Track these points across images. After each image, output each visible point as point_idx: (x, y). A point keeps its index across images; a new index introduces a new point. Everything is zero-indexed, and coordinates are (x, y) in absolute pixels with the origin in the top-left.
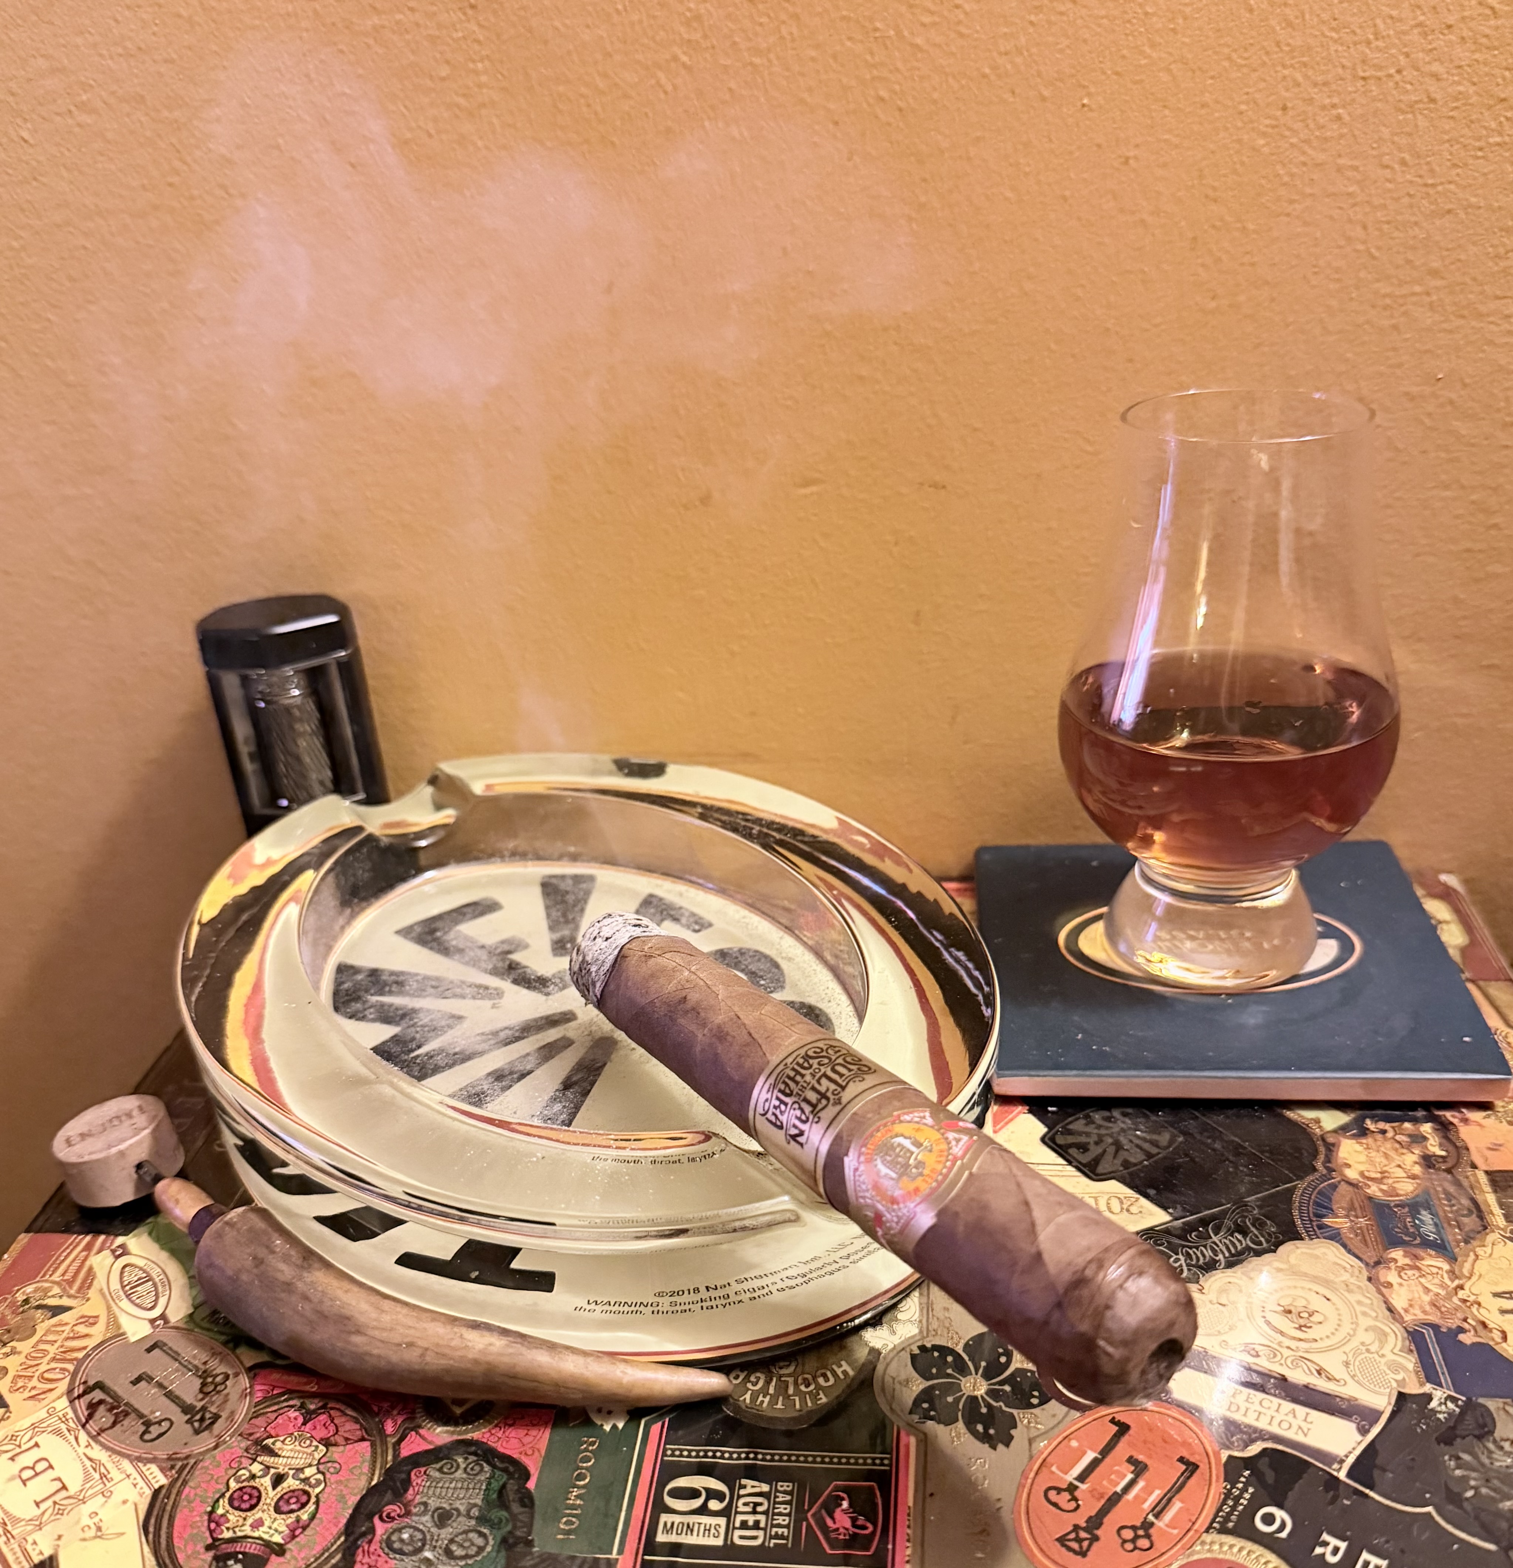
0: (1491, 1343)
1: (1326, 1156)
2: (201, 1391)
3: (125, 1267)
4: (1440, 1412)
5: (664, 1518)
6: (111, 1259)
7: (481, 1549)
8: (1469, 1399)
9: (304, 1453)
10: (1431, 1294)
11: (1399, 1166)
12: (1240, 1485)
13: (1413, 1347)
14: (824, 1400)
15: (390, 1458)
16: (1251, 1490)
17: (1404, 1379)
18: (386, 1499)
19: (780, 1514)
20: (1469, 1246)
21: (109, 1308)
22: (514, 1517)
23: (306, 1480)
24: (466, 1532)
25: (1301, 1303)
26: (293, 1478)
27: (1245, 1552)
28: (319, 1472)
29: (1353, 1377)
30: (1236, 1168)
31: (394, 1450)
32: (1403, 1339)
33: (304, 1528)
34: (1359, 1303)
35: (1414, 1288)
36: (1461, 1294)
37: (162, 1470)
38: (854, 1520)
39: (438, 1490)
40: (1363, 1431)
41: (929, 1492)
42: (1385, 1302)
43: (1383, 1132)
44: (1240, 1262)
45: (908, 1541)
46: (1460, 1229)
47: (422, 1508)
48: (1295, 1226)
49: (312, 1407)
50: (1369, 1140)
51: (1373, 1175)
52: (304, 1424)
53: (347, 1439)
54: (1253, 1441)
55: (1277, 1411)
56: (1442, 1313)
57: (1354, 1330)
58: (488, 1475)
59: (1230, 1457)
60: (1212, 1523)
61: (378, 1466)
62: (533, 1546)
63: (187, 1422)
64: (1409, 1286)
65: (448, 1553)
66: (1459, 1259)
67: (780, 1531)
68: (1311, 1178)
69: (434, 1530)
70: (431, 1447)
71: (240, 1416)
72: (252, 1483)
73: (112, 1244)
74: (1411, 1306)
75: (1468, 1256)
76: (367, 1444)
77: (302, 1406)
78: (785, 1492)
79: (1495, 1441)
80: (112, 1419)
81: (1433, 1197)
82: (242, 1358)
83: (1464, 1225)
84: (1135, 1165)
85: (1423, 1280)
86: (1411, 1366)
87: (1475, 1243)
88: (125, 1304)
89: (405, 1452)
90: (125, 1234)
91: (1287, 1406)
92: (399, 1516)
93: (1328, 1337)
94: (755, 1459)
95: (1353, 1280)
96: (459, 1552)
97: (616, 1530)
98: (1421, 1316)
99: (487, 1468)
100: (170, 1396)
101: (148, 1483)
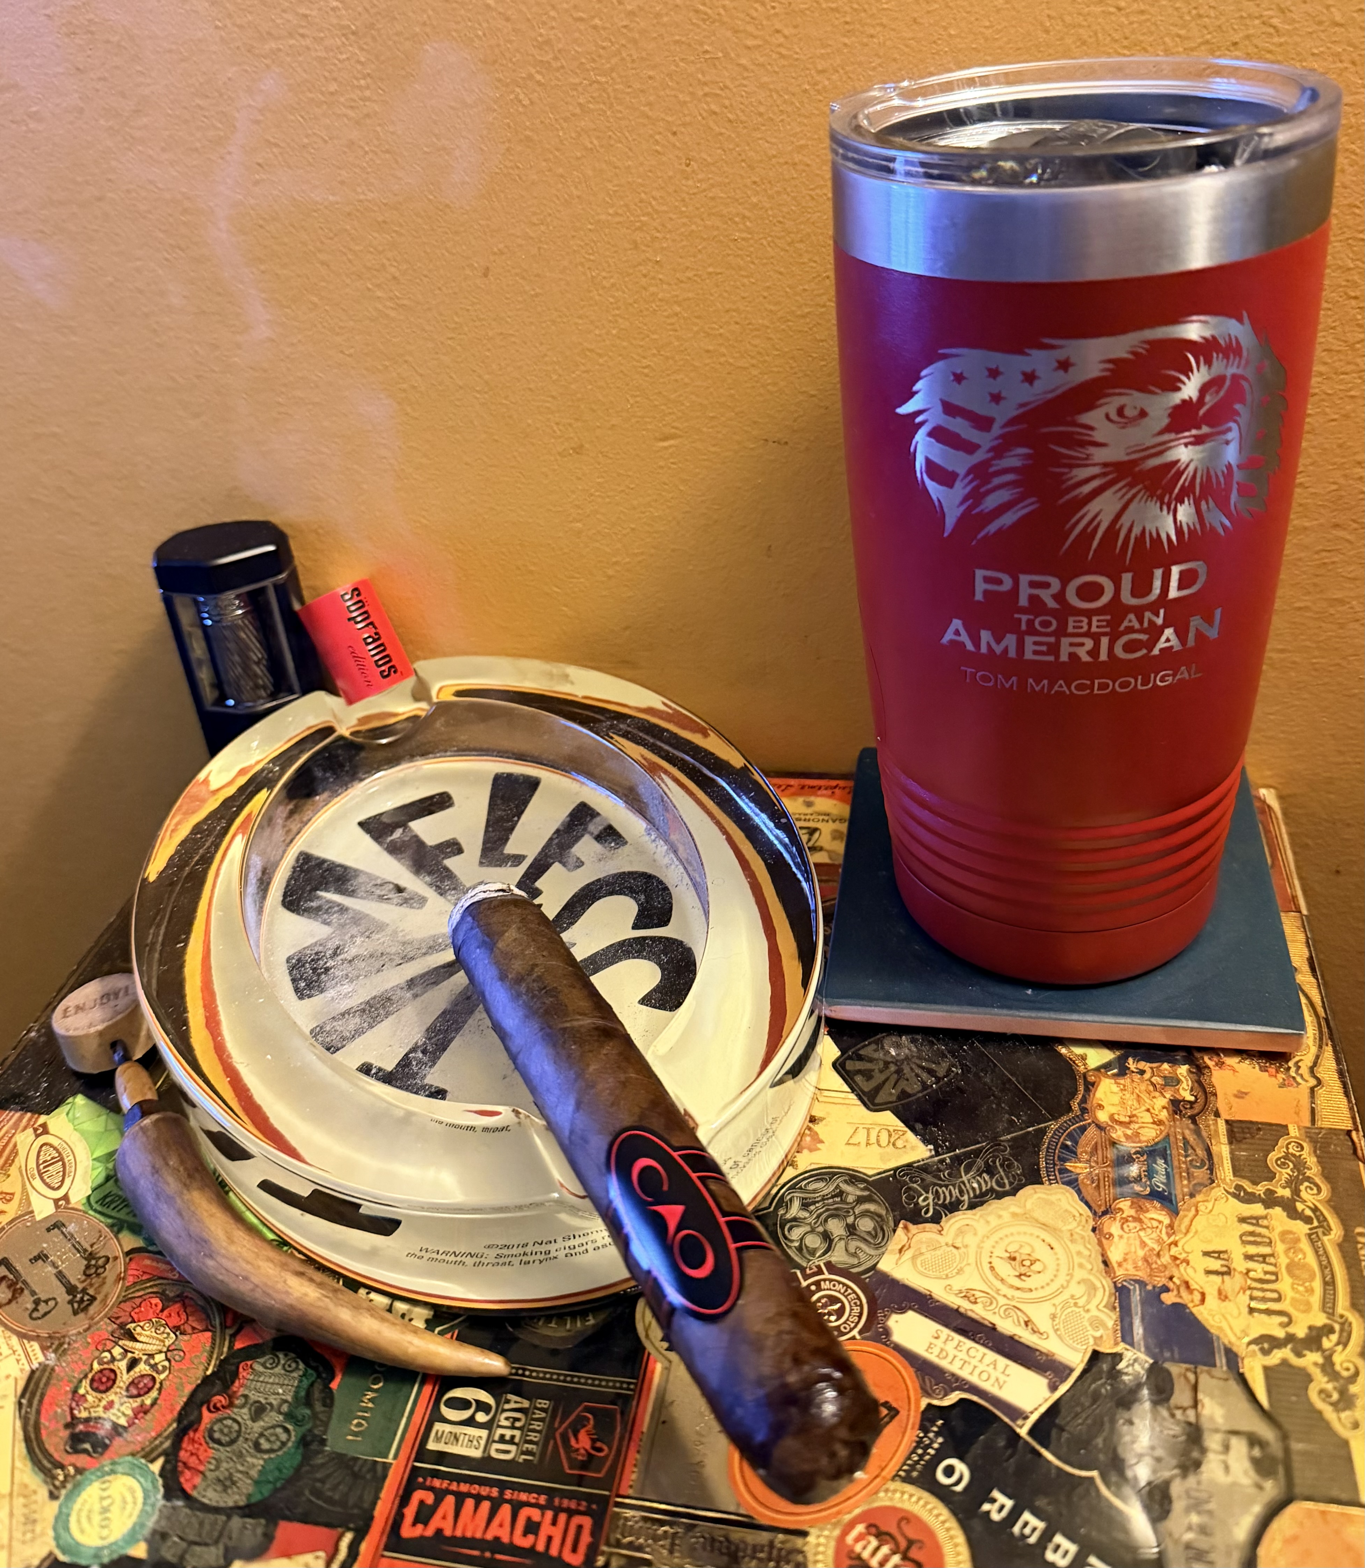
0: (1190, 1305)
1: (1084, 1096)
2: (85, 1273)
3: (41, 1146)
4: (1126, 1374)
5: (438, 1426)
6: (33, 1137)
7: (284, 1444)
8: (1155, 1363)
9: (157, 1339)
10: (1147, 1249)
11: (1148, 1110)
12: (931, 1435)
13: (1117, 1305)
14: (591, 1321)
15: (225, 1349)
16: (940, 1440)
17: (1101, 1337)
18: (215, 1390)
19: (534, 1431)
20: (1193, 1200)
21: (24, 1186)
22: (315, 1416)
23: (154, 1367)
24: (274, 1427)
25: (1026, 1250)
26: (145, 1363)
27: (921, 1503)
28: (167, 1359)
29: (1056, 1331)
30: (999, 1105)
31: (230, 1342)
32: (1110, 1295)
33: (145, 1413)
34: (1079, 1253)
35: (1132, 1241)
36: (1174, 1251)
37: (44, 1349)
38: (594, 1441)
39: (259, 1384)
40: (1053, 1388)
41: (662, 1419)
42: (1103, 1255)
43: (1142, 1072)
44: (982, 1204)
45: (635, 1465)
46: (1189, 1181)
47: (243, 1400)
48: (1039, 1170)
49: (171, 1295)
50: (1125, 1081)
51: (1122, 1119)
52: (162, 1311)
53: (194, 1328)
54: (953, 1390)
55: (981, 1361)
56: (1151, 1269)
57: (1068, 1282)
58: (301, 1373)
59: (929, 1406)
60: (900, 1470)
61: (215, 1356)
62: (325, 1445)
63: (71, 1302)
64: (1128, 1238)
65: (257, 1446)
66: (1181, 1213)
67: (530, 1446)
68: (1065, 1118)
69: (249, 1423)
70: (260, 1341)
71: (112, 1300)
72: (112, 1366)
73: (35, 1123)
74: (1125, 1260)
75: (1189, 1210)
76: (209, 1334)
77: (164, 1291)
78: (542, 1410)
79: (1169, 1409)
80: (10, 1296)
81: (1173, 1146)
82: (123, 1243)
83: (1194, 1177)
84: (910, 1096)
85: (1142, 1234)
86: (1110, 1324)
87: (1199, 1198)
88: (37, 1183)
89: (238, 1345)
90: (48, 1114)
91: (991, 1356)
92: (223, 1407)
93: (1042, 1287)
94: (523, 1375)
95: (1078, 1230)
96: (265, 1445)
97: (395, 1434)
98: (1132, 1271)
99: (302, 1366)
100: (60, 1276)
101: (30, 1361)
